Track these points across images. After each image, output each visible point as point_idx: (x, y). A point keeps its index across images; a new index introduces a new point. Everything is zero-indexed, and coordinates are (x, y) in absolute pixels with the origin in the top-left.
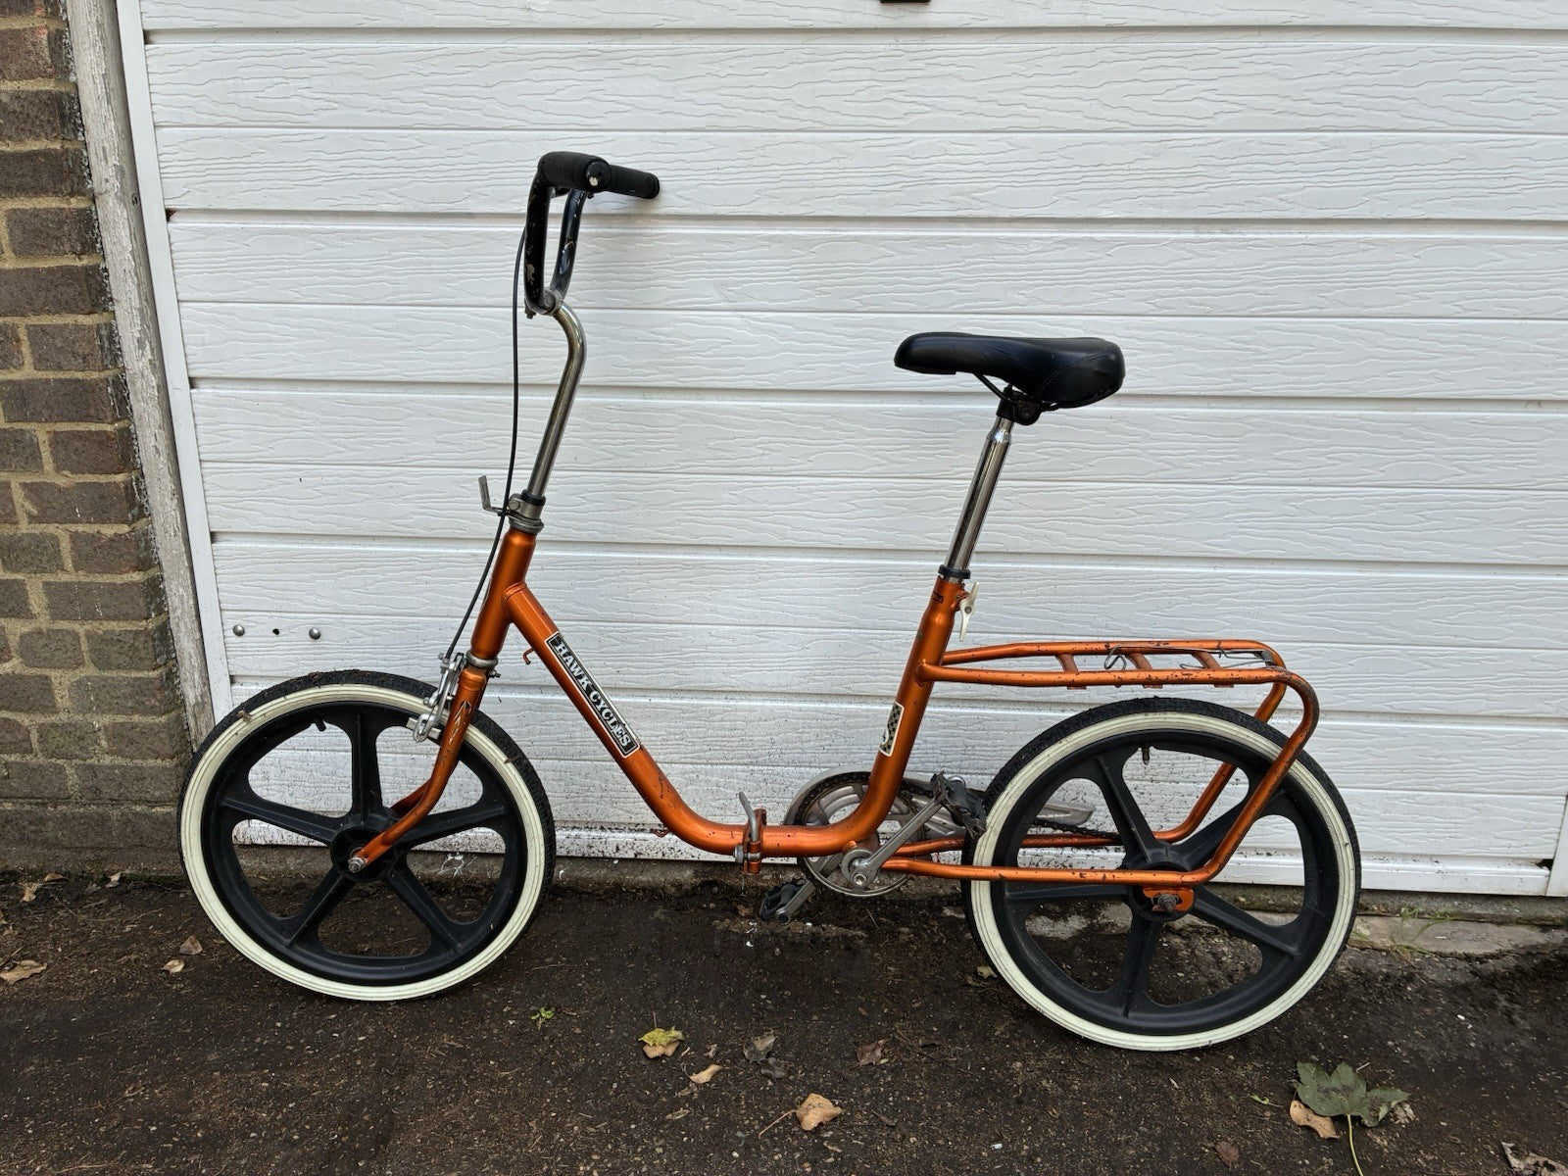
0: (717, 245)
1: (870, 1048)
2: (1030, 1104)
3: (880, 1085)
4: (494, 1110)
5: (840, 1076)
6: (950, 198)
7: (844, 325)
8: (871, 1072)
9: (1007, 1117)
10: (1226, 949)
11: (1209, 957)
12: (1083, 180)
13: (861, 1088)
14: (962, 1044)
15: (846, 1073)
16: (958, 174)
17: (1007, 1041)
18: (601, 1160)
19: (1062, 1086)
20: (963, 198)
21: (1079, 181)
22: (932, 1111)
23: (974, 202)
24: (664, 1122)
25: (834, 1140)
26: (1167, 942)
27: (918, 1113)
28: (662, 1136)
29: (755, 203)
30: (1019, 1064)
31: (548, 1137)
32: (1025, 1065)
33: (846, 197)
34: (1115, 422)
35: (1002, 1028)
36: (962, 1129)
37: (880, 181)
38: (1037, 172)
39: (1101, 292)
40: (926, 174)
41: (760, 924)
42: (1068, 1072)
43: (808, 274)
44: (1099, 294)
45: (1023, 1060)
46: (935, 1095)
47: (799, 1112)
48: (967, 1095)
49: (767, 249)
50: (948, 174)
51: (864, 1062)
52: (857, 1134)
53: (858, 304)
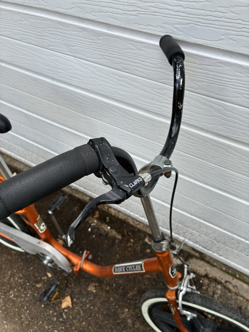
0: (62, 27)
1: (94, 284)
2: (120, 326)
3: (88, 300)
4: (5, 264)
5: (81, 291)
6: (163, 25)
7: (116, 75)
8: (89, 293)
9: (112, 328)
10: (219, 292)
11: (211, 293)
12: (243, 29)
13: (83, 298)
14: (117, 294)
15: (83, 290)
16: (167, 11)
17: (129, 299)
18: (16, 292)
19: (133, 324)
20: (169, 27)
21: (240, 30)
22: (95, 316)
23: (175, 30)
24: (35, 286)
25: (66, 313)
26: (203, 281)
27: (91, 314)
28: (32, 291)
29: (73, 9)
30: (127, 310)
31: (10, 278)
32: (129, 311)
33: (111, 14)
34: (230, 149)
35: (131, 294)
36: (98, 326)
37: (127, 8)
38: (214, 18)
39: (239, 94)
40: (150, 8)
41: (97, 222)
42: (138, 320)
43: (99, 49)
44: (237, 94)
45: (129, 309)
46: (99, 310)
47: (63, 301)
48: (107, 314)
49: (81, 33)
50: (162, 10)
51: (89, 289)
52: (73, 314)
53: (121, 68)
